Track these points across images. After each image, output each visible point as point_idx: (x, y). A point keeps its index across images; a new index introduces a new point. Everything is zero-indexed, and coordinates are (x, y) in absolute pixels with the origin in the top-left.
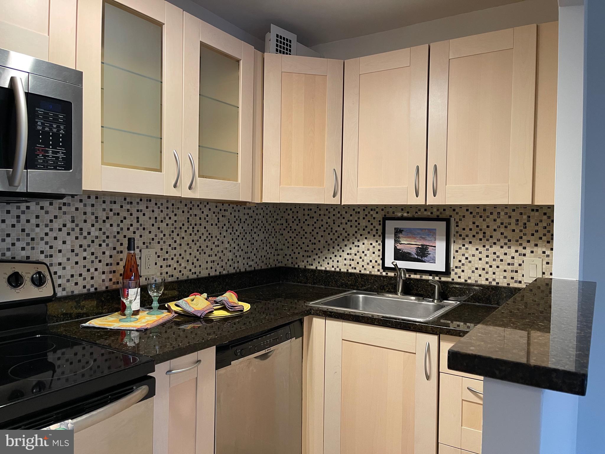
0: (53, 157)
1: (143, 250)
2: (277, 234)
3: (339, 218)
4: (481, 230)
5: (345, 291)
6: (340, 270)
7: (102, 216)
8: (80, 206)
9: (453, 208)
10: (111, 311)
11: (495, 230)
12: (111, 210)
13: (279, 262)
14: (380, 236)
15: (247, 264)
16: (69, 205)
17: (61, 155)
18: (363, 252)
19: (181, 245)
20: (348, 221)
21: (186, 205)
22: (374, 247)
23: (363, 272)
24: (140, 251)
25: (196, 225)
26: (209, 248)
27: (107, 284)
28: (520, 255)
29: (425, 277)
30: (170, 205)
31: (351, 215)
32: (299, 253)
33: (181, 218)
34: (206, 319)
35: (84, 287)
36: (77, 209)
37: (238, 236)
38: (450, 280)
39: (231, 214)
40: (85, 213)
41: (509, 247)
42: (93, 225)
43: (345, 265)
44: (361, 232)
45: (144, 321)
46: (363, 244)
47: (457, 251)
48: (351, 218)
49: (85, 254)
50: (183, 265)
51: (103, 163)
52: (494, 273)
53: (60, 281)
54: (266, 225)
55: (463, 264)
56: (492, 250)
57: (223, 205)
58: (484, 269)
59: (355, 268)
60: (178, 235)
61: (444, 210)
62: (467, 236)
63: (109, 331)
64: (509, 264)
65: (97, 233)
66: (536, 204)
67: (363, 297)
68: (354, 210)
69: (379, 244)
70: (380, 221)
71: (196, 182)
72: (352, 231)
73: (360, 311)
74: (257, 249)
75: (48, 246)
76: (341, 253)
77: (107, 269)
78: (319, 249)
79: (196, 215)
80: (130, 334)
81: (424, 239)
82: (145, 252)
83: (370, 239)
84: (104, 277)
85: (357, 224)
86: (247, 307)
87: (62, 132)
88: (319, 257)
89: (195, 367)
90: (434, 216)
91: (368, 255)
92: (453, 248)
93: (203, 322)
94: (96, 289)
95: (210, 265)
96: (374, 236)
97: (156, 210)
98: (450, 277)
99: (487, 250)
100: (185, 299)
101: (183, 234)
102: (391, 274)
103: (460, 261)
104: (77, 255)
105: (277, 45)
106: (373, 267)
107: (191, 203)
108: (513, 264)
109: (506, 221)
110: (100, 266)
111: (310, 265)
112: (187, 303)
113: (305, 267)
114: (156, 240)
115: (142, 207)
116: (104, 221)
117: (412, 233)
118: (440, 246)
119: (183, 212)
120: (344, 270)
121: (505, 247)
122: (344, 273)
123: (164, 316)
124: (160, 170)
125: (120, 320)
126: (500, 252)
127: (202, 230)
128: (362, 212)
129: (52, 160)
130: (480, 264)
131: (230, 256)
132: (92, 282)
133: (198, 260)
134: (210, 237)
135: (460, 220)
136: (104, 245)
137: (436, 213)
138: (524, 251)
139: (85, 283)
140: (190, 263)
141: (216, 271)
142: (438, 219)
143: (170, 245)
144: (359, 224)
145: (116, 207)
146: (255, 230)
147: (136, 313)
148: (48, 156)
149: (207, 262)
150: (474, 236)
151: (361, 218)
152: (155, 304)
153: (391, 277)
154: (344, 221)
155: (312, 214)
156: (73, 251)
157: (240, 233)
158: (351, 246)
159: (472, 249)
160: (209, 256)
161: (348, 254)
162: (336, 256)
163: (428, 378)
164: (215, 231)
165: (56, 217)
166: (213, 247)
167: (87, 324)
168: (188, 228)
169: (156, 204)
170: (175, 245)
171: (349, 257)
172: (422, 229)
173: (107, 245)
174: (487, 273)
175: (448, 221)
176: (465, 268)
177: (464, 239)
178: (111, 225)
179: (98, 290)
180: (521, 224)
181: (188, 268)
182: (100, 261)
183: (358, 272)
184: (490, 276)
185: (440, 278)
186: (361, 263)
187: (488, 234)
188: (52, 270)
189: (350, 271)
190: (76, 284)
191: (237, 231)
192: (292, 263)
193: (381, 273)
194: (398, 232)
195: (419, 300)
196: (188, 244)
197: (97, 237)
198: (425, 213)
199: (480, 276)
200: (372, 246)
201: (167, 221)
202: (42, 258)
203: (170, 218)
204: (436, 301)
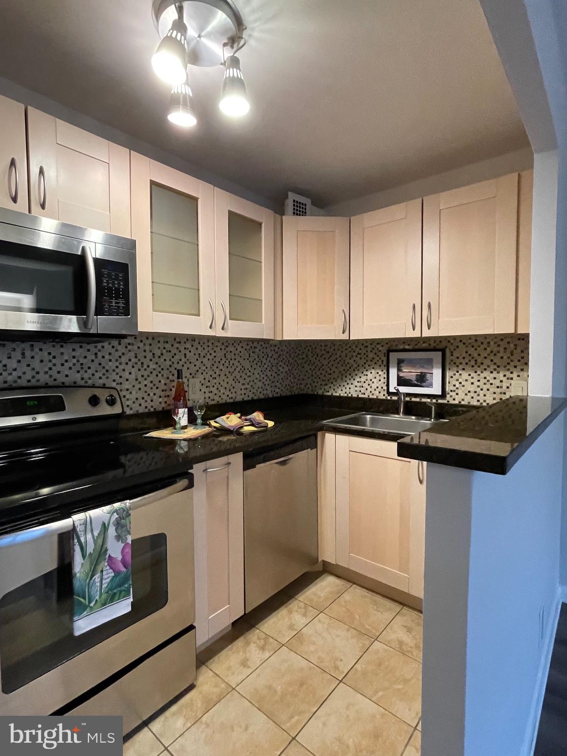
0: (116, 306)
1: (190, 379)
2: (299, 367)
3: (350, 352)
4: (473, 358)
5: (355, 413)
6: (352, 395)
7: (158, 353)
8: (141, 345)
9: (448, 339)
10: (166, 426)
11: (485, 358)
12: (164, 348)
13: (301, 390)
14: (385, 366)
15: (275, 391)
16: (133, 344)
17: (121, 305)
18: (371, 380)
19: (220, 375)
20: (358, 354)
21: (223, 344)
22: (380, 375)
23: (371, 396)
24: (188, 380)
25: (231, 359)
26: (243, 378)
27: (163, 405)
28: (508, 379)
29: (424, 400)
30: (210, 344)
31: (360, 349)
32: (317, 382)
33: (220, 354)
34: (237, 432)
35: (146, 407)
36: (139, 348)
37: (266, 368)
38: (445, 402)
39: (260, 350)
40: (145, 351)
41: (498, 373)
42: (151, 360)
43: (356, 391)
44: (369, 363)
45: (190, 433)
46: (371, 373)
47: (452, 377)
48: (360, 351)
49: (146, 382)
50: (222, 392)
51: (154, 310)
52: (485, 395)
53: (128, 403)
54: (290, 359)
55: (457, 388)
56: (482, 375)
57: (253, 343)
58: (475, 392)
59: (364, 394)
60: (217, 367)
61: (440, 342)
62: (461, 363)
63: (163, 440)
64: (498, 387)
65: (154, 366)
66: (519, 332)
67: (370, 417)
68: (363, 344)
69: (384, 373)
70: (385, 353)
71: (227, 324)
72: (362, 362)
73: (368, 428)
74: (282, 379)
75: (118, 376)
76: (352, 381)
77: (163, 394)
78: (334, 379)
79: (231, 352)
80: (180, 442)
81: (423, 367)
82: (191, 380)
83: (376, 369)
84: (160, 400)
85: (365, 356)
86: (271, 424)
87: (121, 287)
88: (334, 385)
89: (226, 467)
90: (432, 347)
91: (375, 382)
92: (448, 374)
93: (235, 435)
94: (155, 409)
95: (243, 392)
96: (380, 366)
97: (199, 348)
98: (446, 400)
99: (479, 375)
100: (222, 417)
101: (221, 367)
102: (395, 398)
103: (454, 386)
104: (140, 383)
105: (294, 209)
106: (380, 392)
107: (227, 341)
108: (501, 387)
109: (496, 349)
110: (158, 392)
111: (327, 392)
112: (223, 420)
113: (323, 393)
114: (200, 371)
115: (188, 345)
116: (159, 357)
117: (412, 363)
118: (437, 373)
119: (221, 349)
120: (355, 395)
121: (495, 372)
122: (355, 398)
123: (207, 429)
124: (199, 315)
125: (172, 433)
126: (490, 377)
127: (236, 363)
128: (369, 346)
129: (115, 309)
130: (472, 388)
131: (260, 384)
132: (152, 404)
133: (234, 388)
134: (243, 369)
135: (455, 350)
136: (160, 375)
137: (433, 345)
138: (511, 376)
139: (146, 404)
140: (228, 389)
141: (248, 396)
142: (435, 350)
143: (211, 376)
144: (367, 356)
145: (168, 346)
146: (280, 363)
147: (185, 427)
148: (112, 306)
149: (241, 389)
150: (467, 364)
151: (369, 351)
152: (199, 421)
153: (395, 400)
154: (354, 354)
155: (328, 349)
156: (137, 380)
157: (268, 366)
158: (361, 375)
159: (465, 375)
160: (243, 384)
161: (358, 382)
162: (348, 384)
163: (421, 482)
164: (247, 365)
165: (123, 354)
166: (246, 377)
167: (148, 435)
168: (225, 362)
169: (199, 343)
170: (214, 376)
171: (359, 384)
172: (421, 359)
173: (162, 375)
174: (478, 395)
175: (443, 351)
176: (459, 391)
177: (458, 366)
178: (165, 360)
179: (157, 410)
180: (508, 351)
181: (226, 394)
182: (157, 388)
183: (367, 396)
184: (481, 398)
185: (437, 401)
186: (369, 389)
187: (479, 361)
188: (122, 394)
189: (360, 396)
190: (140, 405)
191: (265, 364)
192: (312, 390)
193: (386, 397)
194: (400, 363)
195: (418, 419)
196: (225, 375)
197: (154, 369)
198: (424, 345)
199: (472, 398)
200: (378, 375)
201: (208, 356)
202: (114, 385)
203: (211, 354)
204: (433, 420)
